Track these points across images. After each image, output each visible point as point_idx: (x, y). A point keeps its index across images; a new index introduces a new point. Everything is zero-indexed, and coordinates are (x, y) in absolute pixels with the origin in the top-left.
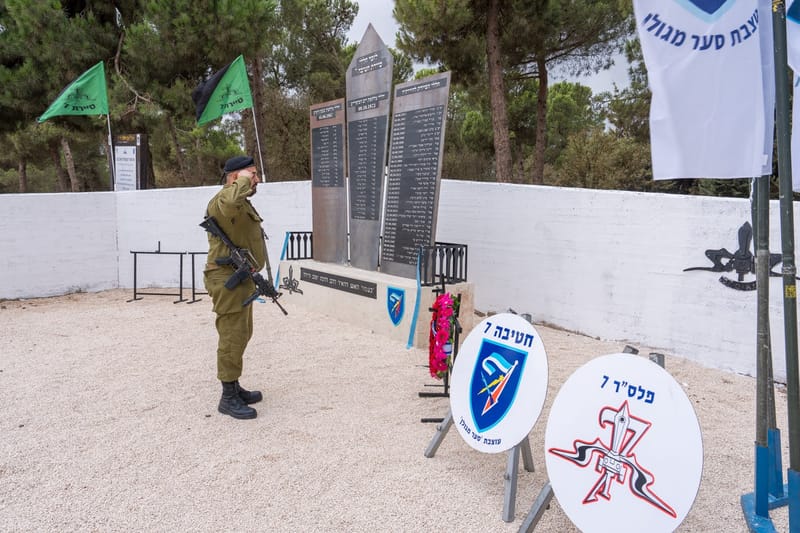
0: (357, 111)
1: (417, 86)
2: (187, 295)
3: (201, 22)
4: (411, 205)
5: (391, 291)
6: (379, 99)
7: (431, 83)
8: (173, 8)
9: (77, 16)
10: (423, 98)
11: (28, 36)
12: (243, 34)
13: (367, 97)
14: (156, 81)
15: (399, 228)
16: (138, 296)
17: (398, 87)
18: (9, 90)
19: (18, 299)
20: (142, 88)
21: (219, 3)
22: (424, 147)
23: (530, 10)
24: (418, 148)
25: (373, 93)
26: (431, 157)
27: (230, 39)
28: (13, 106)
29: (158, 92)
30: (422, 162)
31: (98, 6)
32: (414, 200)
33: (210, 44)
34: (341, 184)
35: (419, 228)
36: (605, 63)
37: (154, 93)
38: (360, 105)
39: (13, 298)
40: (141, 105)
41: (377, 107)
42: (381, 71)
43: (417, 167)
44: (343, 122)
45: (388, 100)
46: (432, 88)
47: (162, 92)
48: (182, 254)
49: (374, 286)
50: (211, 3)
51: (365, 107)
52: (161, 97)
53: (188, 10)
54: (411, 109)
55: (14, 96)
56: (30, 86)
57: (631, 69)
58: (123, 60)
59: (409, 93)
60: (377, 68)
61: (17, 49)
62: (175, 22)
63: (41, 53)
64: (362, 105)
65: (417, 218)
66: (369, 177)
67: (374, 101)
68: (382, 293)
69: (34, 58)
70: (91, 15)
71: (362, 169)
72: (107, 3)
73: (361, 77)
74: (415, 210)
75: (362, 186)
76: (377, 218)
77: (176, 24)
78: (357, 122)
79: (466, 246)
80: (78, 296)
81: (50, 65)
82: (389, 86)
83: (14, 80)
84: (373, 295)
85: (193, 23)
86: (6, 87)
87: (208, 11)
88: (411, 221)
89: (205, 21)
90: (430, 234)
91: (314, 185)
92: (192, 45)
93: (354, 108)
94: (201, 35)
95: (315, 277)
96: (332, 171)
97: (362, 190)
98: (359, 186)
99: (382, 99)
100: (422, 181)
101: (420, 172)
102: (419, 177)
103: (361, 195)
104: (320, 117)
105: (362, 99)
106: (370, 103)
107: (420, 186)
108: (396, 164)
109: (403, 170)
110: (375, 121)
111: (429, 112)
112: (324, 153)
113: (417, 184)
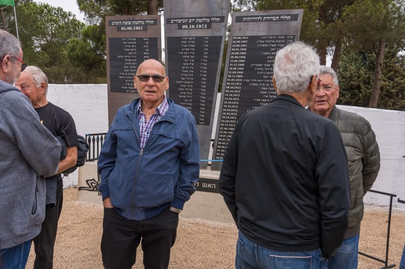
0: (180, 27)
1: (262, 16)
6: (211, 21)
7: (280, 16)
10: (270, 27)
13: (195, 18)
17: (237, 14)
22: (271, 67)
24: (264, 67)
30: (269, 79)
38: (185, 24)
41: (209, 27)
43: (261, 82)
45: (224, 24)
46: (280, 20)
51: (193, 26)
54: (255, 34)
59: (253, 21)
64: (188, 24)
67: (205, 22)
71: (186, 80)
78: (180, 39)
91: (112, 90)
93: (176, 26)
97: (186, 98)
98: (183, 95)
99: (215, 22)
100: (267, 94)
101: (265, 86)
102: (265, 91)
103: (186, 102)
104: (122, 28)
105: (188, 18)
106: (199, 23)
107: (265, 98)
108: (235, 78)
109: (244, 84)
110: (207, 40)
111: (277, 39)
112: (128, 62)
113: (261, 96)
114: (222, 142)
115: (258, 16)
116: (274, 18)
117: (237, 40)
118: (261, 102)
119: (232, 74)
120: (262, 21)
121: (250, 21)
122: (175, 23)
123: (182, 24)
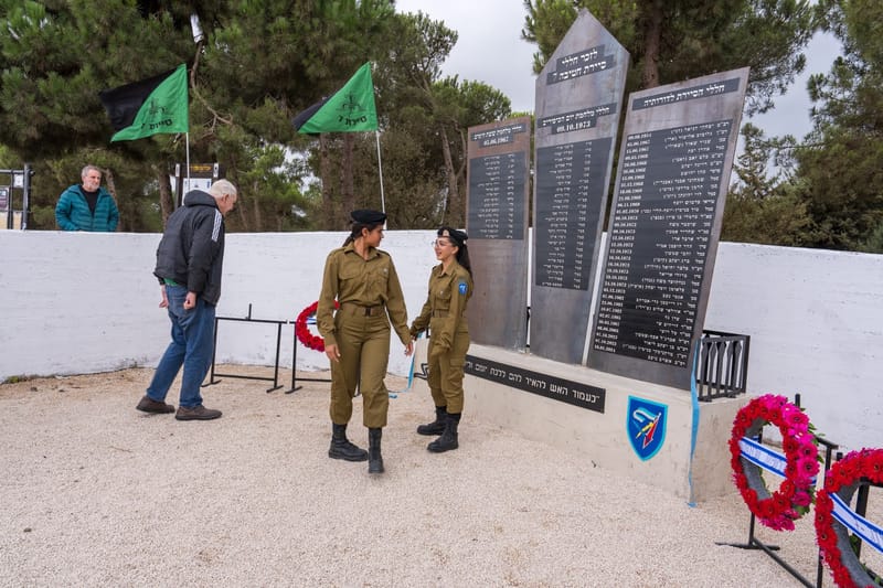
0: (554, 132)
1: (675, 93)
2: (285, 380)
3: (302, 28)
4: (658, 271)
5: (635, 404)
6: (597, 115)
7: (705, 87)
8: (267, 11)
9: (152, 16)
10: (686, 110)
11: (91, 36)
12: (353, 46)
13: (574, 113)
14: (240, 100)
15: (629, 303)
16: (216, 379)
17: (635, 96)
18: (59, 102)
19: (53, 377)
20: (223, 108)
21: (328, 6)
22: (687, 184)
23: (705, 30)
24: (675, 185)
25: (589, 106)
26: (701, 198)
27: (337, 51)
28: (63, 123)
29: (241, 113)
30: (683, 206)
31: (177, 7)
32: (660, 264)
33: (311, 56)
34: (520, 235)
35: (670, 306)
36: (763, 106)
37: (236, 115)
38: (561, 124)
39: (47, 373)
40: (220, 127)
41: (593, 125)
42: (604, 76)
43: (670, 213)
44: (527, 149)
45: (616, 116)
46: (707, 94)
47: (246, 113)
48: (280, 323)
49: (601, 393)
50: (318, 5)
51: (572, 127)
52: (244, 120)
53: (288, 14)
54: (662, 126)
55: (65, 111)
56: (86, 99)
57: (814, 110)
58: (200, 74)
59: (660, 103)
60: (598, 69)
61: (74, 54)
62: (271, 27)
63: (104, 59)
64: (564, 123)
65: (667, 292)
66: (573, 227)
67: (586, 119)
68: (617, 407)
69: (94, 65)
70: (167, 15)
71: (558, 216)
72: (187, 4)
73: (565, 86)
74: (666, 277)
75: (557, 239)
76: (585, 285)
77: (272, 30)
78: (553, 149)
79: (748, 338)
80: (133, 373)
81: (113, 74)
82: (618, 97)
83: (67, 89)
84: (599, 406)
85: (292, 30)
86: (56, 98)
87: (312, 15)
88: (656, 294)
89: (308, 27)
90: (694, 317)
92: (287, 57)
93: (550, 128)
94: (302, 43)
95: (482, 368)
96: (503, 216)
97: (557, 245)
98: (553, 240)
99: (603, 114)
100: (679, 235)
101: (676, 221)
102: (675, 228)
103: (557, 252)
104: (485, 143)
105: (565, 115)
106: (580, 120)
107: (675, 242)
108: (629, 208)
109: (642, 218)
110: (589, 146)
111: (699, 131)
112: (490, 192)
113: (669, 240)
114: (604, 319)
115: (668, 94)
116: (695, 93)
117: (633, 141)
118: (668, 249)
119: (623, 202)
120: (675, 101)
121: (656, 104)
122: (548, 124)
123: (558, 125)
